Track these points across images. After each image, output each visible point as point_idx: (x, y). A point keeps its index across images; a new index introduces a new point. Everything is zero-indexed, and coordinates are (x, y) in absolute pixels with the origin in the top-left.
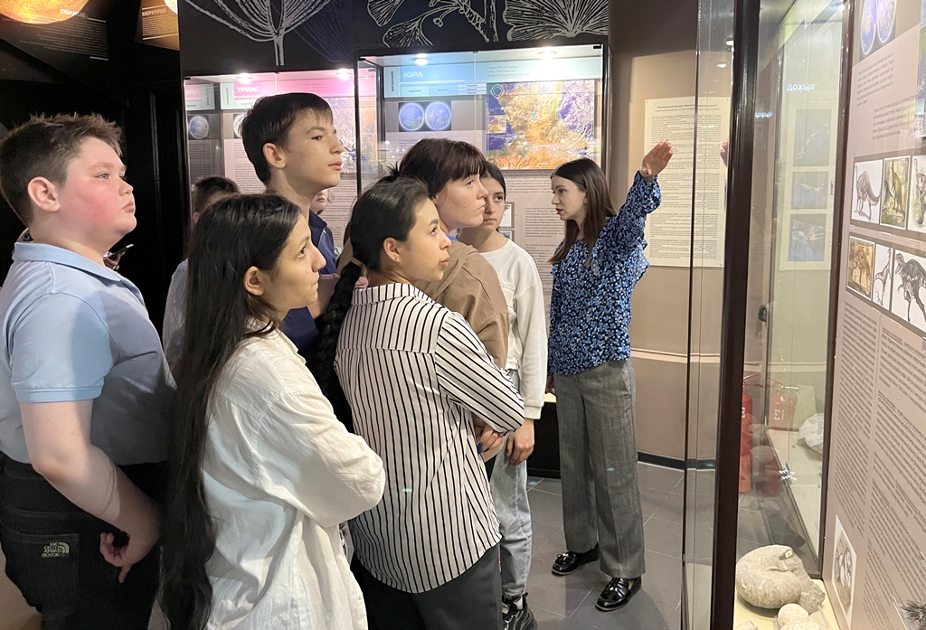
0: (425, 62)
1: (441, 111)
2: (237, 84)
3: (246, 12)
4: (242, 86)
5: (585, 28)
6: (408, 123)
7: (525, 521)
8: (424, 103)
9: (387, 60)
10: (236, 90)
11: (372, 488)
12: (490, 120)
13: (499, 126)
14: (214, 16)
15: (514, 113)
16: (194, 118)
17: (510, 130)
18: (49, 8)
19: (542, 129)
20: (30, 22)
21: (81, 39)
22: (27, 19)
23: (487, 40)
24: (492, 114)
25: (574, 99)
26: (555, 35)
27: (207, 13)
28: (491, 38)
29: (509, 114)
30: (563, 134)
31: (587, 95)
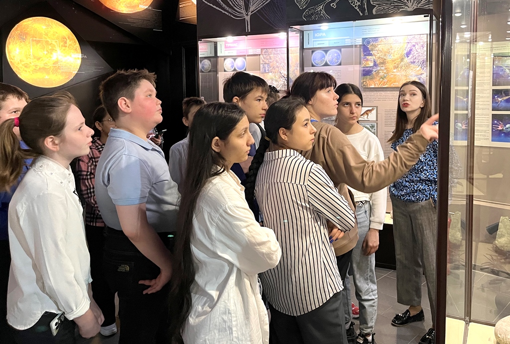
0: (327, 28)
1: (335, 54)
2: (226, 42)
3: (231, 4)
4: (228, 43)
5: (419, 5)
6: (317, 61)
7: (374, 289)
8: (326, 50)
9: (305, 27)
10: (225, 46)
11: (272, 258)
12: (364, 59)
13: (369, 62)
14: (214, 7)
15: (378, 55)
16: (204, 61)
17: (375, 65)
18: (133, 5)
19: (395, 63)
20: (124, 12)
21: (149, 21)
22: (123, 11)
23: (361, 14)
24: (365, 55)
25: (414, 46)
26: (401, 10)
27: (211, 5)
28: (364, 14)
29: (375, 56)
30: (407, 66)
31: (422, 43)
